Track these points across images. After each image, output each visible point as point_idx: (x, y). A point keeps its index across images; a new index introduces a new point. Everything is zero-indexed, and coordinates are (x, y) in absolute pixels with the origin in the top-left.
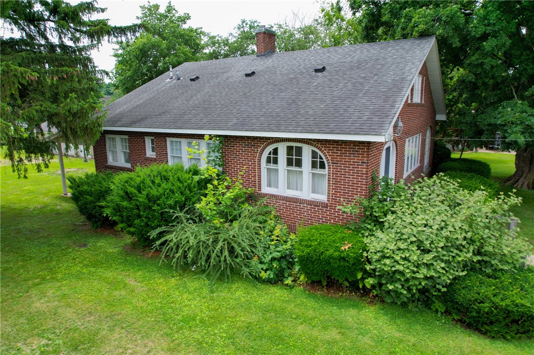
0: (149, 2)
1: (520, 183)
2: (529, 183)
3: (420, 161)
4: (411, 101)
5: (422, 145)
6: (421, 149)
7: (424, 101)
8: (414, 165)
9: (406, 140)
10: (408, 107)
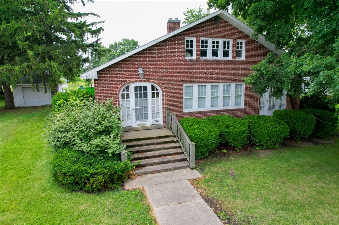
3: (245, 105)
4: (196, 58)
5: (246, 93)
6: (245, 95)
7: (246, 58)
8: (223, 106)
9: (184, 85)
10: (184, 62)
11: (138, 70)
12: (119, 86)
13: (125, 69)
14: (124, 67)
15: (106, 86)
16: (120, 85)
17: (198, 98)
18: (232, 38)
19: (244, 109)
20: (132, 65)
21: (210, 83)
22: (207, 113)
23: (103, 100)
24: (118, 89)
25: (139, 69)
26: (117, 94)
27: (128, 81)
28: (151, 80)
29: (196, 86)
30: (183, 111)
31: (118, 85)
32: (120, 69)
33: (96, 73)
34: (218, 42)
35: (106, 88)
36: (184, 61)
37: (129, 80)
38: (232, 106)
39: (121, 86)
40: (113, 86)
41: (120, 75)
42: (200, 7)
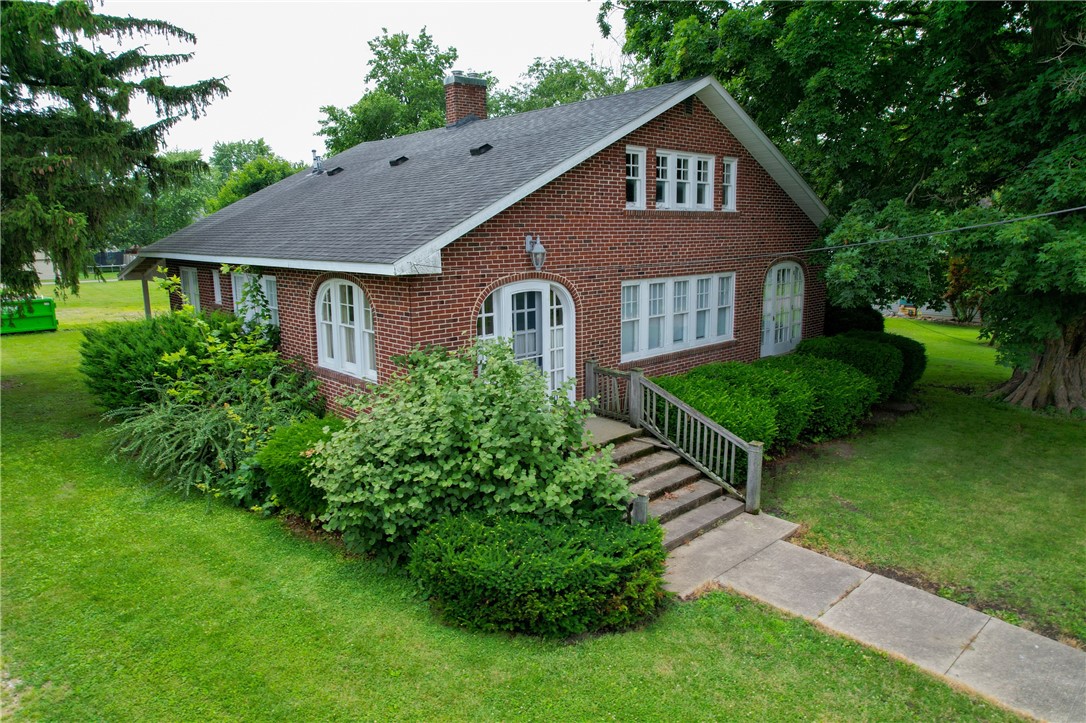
0: (385, 30)
1: (1019, 392)
2: (1038, 394)
3: (736, 331)
4: (648, 207)
5: (738, 299)
6: (738, 306)
7: (739, 207)
8: (697, 338)
9: (625, 284)
10: (624, 217)
11: (522, 243)
12: (477, 295)
13: (492, 239)
14: (488, 235)
15: (444, 297)
16: (478, 290)
17: (650, 319)
18: (712, 153)
19: (736, 344)
20: (509, 226)
21: (674, 275)
22: (668, 360)
23: (435, 342)
24: (473, 304)
25: (524, 239)
26: (471, 320)
27: (500, 279)
28: (554, 272)
29: (644, 285)
30: (619, 361)
31: (475, 290)
32: (480, 240)
33: (438, 256)
34: (686, 161)
35: (442, 302)
36: (624, 214)
37: (501, 276)
38: (712, 338)
39: (481, 293)
40: (461, 296)
41: (480, 258)
42: (423, 30)
